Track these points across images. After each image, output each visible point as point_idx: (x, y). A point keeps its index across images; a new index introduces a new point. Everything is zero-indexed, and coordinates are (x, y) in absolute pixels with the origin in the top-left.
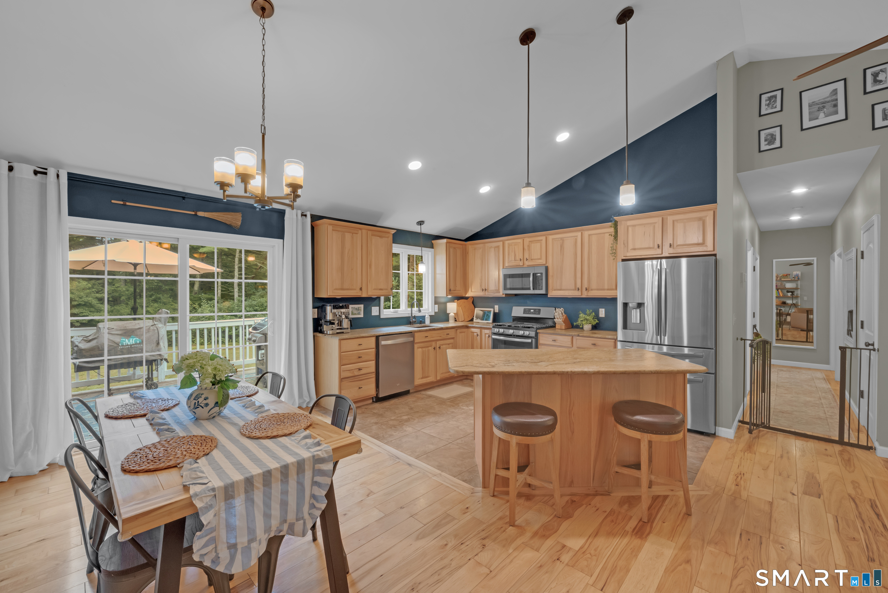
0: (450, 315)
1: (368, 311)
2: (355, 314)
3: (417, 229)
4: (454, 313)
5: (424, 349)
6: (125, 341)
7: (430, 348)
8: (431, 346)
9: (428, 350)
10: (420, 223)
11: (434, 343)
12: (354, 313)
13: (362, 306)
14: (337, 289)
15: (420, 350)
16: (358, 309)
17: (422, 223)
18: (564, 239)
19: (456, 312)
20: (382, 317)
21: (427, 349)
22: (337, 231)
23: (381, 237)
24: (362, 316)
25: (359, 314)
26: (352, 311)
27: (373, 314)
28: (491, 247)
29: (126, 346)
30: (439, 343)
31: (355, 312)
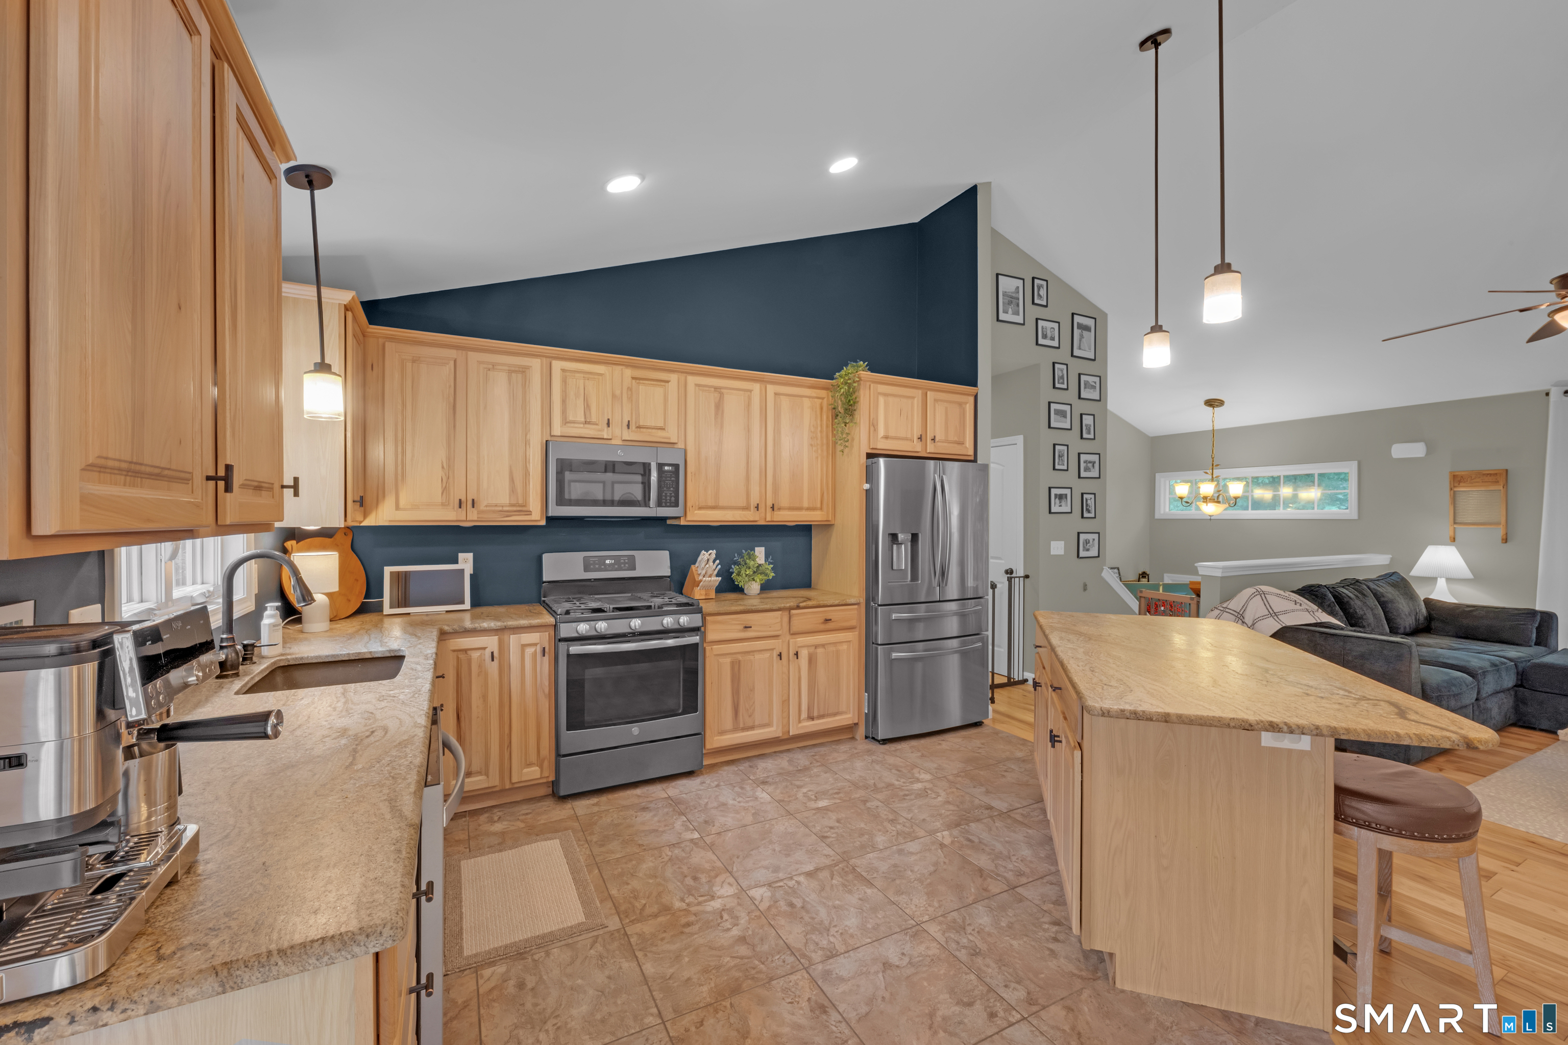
18: (722, 390)
28: (494, 366)
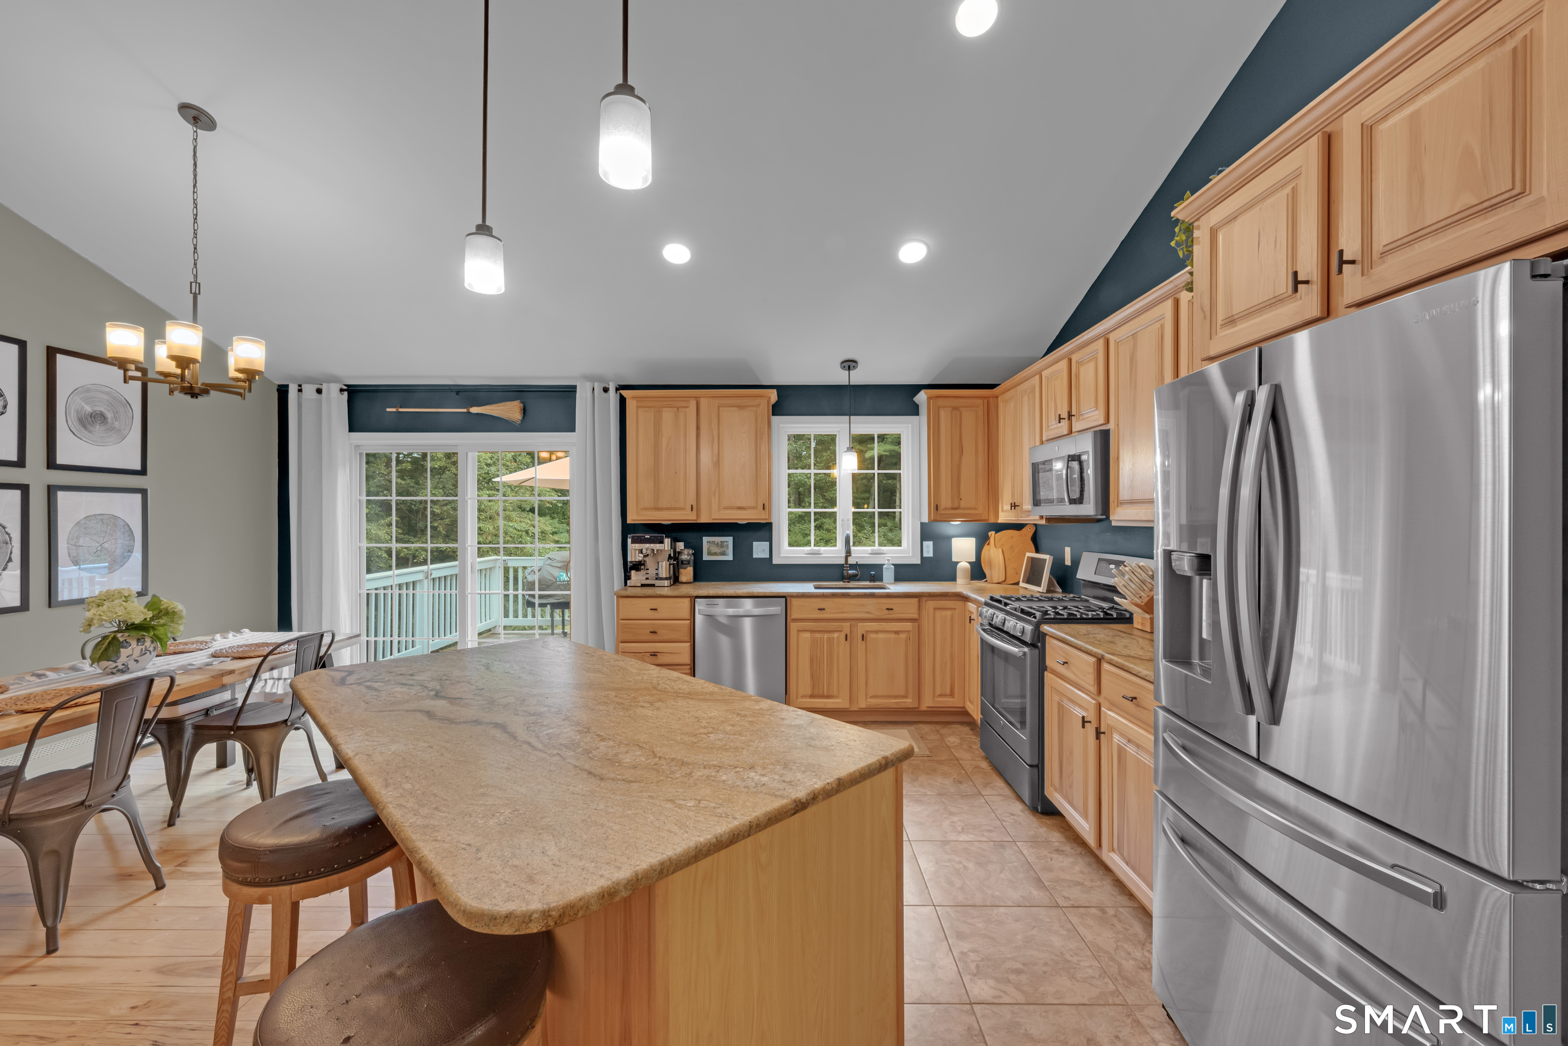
0: (959, 565)
1: (743, 551)
2: (715, 554)
3: (840, 377)
4: (969, 563)
5: (818, 635)
6: (563, 576)
7: (836, 635)
8: (841, 631)
9: (829, 639)
10: (846, 364)
11: (846, 625)
12: (713, 552)
13: (730, 540)
14: (646, 509)
15: (807, 635)
16: (722, 545)
17: (852, 364)
18: (1138, 334)
19: (974, 560)
20: (775, 562)
21: (826, 636)
22: (646, 407)
23: (741, 407)
24: (730, 557)
25: (723, 554)
26: (708, 549)
27: (755, 556)
29: (563, 581)
30: (862, 627)
31: (715, 549)
